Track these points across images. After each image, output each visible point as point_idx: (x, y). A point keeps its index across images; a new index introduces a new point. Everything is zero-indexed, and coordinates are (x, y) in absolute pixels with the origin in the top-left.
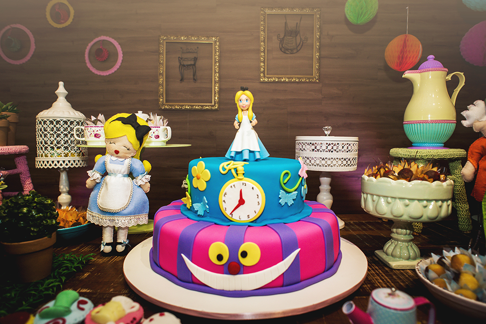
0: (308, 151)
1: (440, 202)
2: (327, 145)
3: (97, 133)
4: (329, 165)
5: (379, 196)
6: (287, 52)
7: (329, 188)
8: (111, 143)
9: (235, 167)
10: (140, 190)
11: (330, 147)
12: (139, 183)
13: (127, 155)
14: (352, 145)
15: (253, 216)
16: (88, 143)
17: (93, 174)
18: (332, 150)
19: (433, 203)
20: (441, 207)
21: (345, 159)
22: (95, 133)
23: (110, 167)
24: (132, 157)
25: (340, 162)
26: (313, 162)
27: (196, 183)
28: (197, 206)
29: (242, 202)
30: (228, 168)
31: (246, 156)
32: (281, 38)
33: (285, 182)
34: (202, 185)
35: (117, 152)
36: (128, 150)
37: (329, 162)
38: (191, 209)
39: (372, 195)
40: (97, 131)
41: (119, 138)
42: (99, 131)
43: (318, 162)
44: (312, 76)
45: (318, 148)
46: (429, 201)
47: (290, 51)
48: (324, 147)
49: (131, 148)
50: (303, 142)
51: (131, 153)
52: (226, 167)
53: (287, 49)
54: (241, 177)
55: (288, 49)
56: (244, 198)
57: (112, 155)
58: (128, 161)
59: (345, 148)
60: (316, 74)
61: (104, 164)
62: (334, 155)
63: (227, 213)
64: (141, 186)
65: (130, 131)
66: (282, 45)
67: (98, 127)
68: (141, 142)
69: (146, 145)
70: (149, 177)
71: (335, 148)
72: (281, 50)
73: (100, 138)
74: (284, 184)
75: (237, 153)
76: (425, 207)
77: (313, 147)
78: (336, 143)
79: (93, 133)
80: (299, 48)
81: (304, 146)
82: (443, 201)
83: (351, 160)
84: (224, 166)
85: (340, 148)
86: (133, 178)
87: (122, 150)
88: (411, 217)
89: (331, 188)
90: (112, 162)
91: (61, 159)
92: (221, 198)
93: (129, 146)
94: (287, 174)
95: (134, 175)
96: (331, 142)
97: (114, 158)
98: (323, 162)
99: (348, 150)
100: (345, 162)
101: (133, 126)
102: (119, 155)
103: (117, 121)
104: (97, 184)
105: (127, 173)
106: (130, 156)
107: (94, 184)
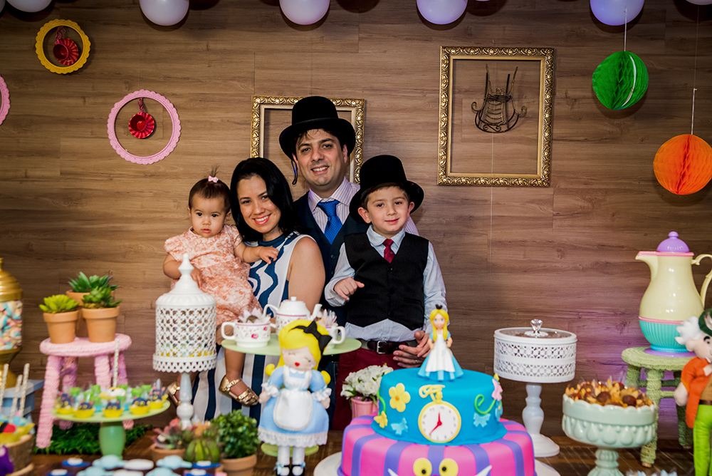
0: (509, 355)
1: (634, 429)
2: (533, 350)
3: (255, 333)
4: (535, 374)
5: (576, 419)
6: (490, 129)
7: (540, 400)
8: (290, 354)
9: (434, 391)
10: (319, 405)
11: (536, 353)
12: (320, 399)
13: (308, 368)
14: (564, 349)
15: (450, 437)
16: (238, 344)
17: (269, 388)
18: (539, 356)
19: (627, 429)
20: (635, 432)
21: (555, 367)
22: (253, 333)
23: (289, 380)
24: (312, 369)
25: (549, 371)
26: (515, 369)
27: (393, 404)
28: (395, 426)
29: (439, 423)
30: (427, 393)
31: (441, 377)
32: (478, 109)
33: (479, 404)
34: (400, 406)
35: (297, 364)
36: (309, 362)
37: (535, 371)
38: (388, 429)
39: (570, 417)
40: (255, 330)
41: (301, 349)
42: (257, 330)
43: (521, 370)
44: (534, 176)
45: (522, 352)
46: (622, 426)
47: (494, 127)
48: (529, 352)
49: (312, 360)
50: (504, 342)
51: (311, 365)
52: (425, 391)
53: (489, 124)
54: (440, 401)
55: (492, 124)
56: (441, 420)
57: (290, 367)
58: (308, 374)
59: (556, 353)
60: (541, 172)
61: (282, 377)
62: (542, 362)
63: (426, 433)
64: (322, 402)
65: (312, 341)
66: (480, 119)
67: (255, 325)
68: (322, 351)
69: (326, 352)
70: (329, 391)
71: (542, 353)
72: (478, 126)
73: (258, 338)
74: (479, 407)
75: (432, 373)
76: (619, 432)
77: (516, 351)
78: (544, 347)
79: (249, 333)
80: (512, 124)
81: (504, 348)
82: (638, 427)
83: (563, 367)
84: (424, 390)
85: (549, 353)
86: (311, 392)
87: (303, 362)
88: (605, 443)
89: (542, 401)
90: (291, 375)
91: (194, 360)
92: (421, 419)
93: (311, 358)
94: (481, 398)
95: (313, 389)
96: (537, 347)
97: (294, 371)
98: (528, 370)
99: (559, 356)
100: (555, 371)
101: (315, 336)
102: (299, 367)
103: (297, 330)
104: (271, 398)
105: (307, 387)
106: (310, 368)
107: (268, 398)
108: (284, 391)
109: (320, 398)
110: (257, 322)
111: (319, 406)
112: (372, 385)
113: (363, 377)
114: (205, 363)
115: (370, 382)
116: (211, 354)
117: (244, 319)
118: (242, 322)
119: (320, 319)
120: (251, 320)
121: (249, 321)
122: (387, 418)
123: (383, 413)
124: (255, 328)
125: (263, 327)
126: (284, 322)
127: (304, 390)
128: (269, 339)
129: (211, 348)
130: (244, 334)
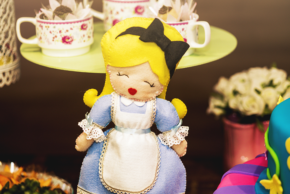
3: (67, 34)
8: (120, 75)
13: (150, 95)
16: (43, 51)
17: (90, 129)
22: (64, 34)
24: (157, 97)
35: (132, 91)
36: (151, 86)
40: (67, 31)
41: (137, 67)
42: (70, 31)
49: (157, 84)
51: (155, 91)
58: (150, 106)
61: (110, 111)
64: (174, 147)
67: (67, 23)
70: (185, 130)
73: (73, 43)
79: (59, 35)
87: (141, 87)
90: (124, 108)
93: (153, 80)
95: (160, 129)
97: (127, 101)
101: (159, 45)
102: (136, 96)
103: (129, 36)
104: (94, 143)
105: (149, 126)
106: (154, 96)
107: (89, 145)
108: (113, 133)
109: (172, 142)
110: (69, 18)
111: (171, 154)
112: (254, 100)
113: (241, 88)
114: (7, 74)
115: (250, 96)
116: (8, 61)
117: (49, 13)
118: (46, 18)
119: (170, 9)
120: (58, 15)
121: (56, 17)
122: (282, 185)
123: (275, 176)
124: (67, 26)
125: (80, 24)
126: (114, 12)
127: (145, 132)
128: (91, 41)
129: (8, 52)
130: (51, 36)
